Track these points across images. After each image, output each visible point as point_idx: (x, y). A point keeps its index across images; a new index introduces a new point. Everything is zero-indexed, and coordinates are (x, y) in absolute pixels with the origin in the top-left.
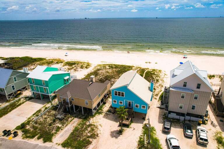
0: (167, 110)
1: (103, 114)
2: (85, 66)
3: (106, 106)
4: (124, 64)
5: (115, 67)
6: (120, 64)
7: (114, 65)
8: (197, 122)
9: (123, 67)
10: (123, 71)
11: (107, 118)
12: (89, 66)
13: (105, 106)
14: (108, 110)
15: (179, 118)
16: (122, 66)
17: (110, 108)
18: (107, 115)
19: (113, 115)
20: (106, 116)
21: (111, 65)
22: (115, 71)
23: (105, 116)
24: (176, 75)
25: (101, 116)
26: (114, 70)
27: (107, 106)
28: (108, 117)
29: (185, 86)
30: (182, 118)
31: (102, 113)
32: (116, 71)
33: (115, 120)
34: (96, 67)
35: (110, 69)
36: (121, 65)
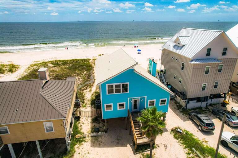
0: (186, 99)
1: (89, 139)
2: (8, 69)
3: (83, 123)
4: (74, 58)
5: (62, 64)
6: (69, 59)
7: (60, 61)
8: (218, 104)
9: (75, 62)
10: (78, 66)
11: (100, 145)
12: (15, 68)
13: (81, 124)
14: (92, 129)
15: (200, 106)
16: (74, 60)
17: (94, 124)
18: (97, 139)
19: (107, 134)
20: (96, 142)
21: (54, 62)
22: (65, 68)
23: (93, 142)
24: (184, 46)
25: (87, 145)
26: (63, 67)
27: (86, 122)
28: (101, 142)
29: (208, 54)
30: (204, 104)
31: (84, 138)
32: (67, 68)
33: (118, 143)
34: (29, 68)
35: (54, 67)
36: (71, 60)
